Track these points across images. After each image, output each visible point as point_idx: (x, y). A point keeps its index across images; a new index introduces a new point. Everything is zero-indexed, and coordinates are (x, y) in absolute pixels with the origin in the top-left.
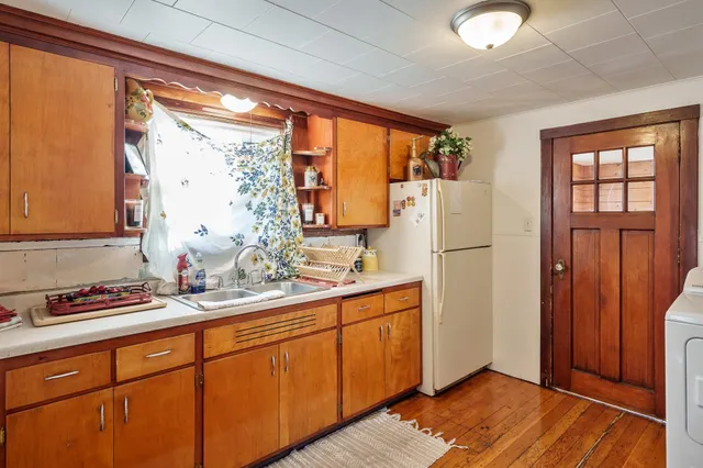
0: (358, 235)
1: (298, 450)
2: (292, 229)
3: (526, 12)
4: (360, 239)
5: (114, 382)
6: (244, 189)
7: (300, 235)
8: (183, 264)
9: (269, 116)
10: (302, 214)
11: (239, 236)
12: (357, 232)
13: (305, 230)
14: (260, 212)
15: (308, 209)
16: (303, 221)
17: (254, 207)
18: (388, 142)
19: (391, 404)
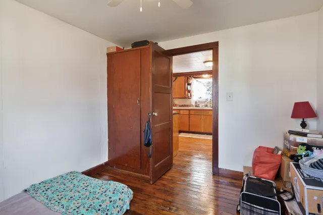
6: (208, 90)
8: (196, 103)
17: (210, 94)
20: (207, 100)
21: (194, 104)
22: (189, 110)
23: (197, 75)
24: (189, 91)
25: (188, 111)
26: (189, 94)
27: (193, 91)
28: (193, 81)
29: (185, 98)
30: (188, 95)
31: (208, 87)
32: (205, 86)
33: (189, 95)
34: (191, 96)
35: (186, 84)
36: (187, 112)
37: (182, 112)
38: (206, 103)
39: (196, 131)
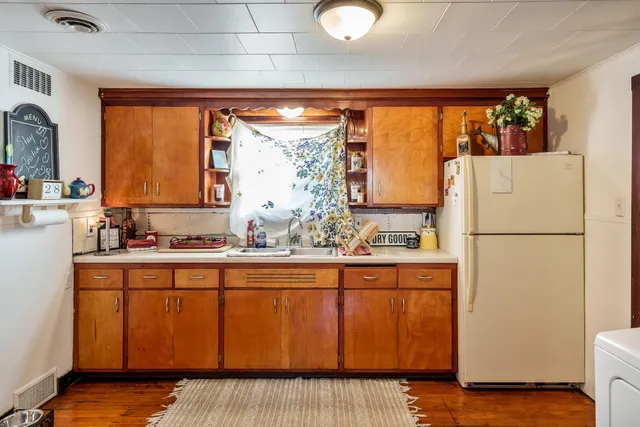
0: (425, 214)
1: (304, 378)
2: (340, 206)
3: (379, 10)
4: (427, 217)
5: (173, 288)
6: (302, 174)
7: (347, 211)
8: (251, 226)
9: (326, 114)
10: (349, 194)
11: (298, 210)
12: (424, 211)
13: (351, 207)
14: (316, 191)
15: (354, 188)
16: (350, 200)
17: (310, 188)
18: (440, 122)
19: (412, 377)
20: (297, 213)
21: (241, 233)
22: (222, 268)
23: (256, 104)
24: (220, 177)
25: (215, 272)
26: (221, 190)
27: (238, 177)
28: (239, 133)
29: (201, 205)
30: (212, 192)
31: (301, 163)
32: (289, 155)
33: (221, 195)
34: (228, 196)
35: (208, 143)
36: (211, 279)
37: (182, 279)
38: (295, 226)
39: (256, 364)
